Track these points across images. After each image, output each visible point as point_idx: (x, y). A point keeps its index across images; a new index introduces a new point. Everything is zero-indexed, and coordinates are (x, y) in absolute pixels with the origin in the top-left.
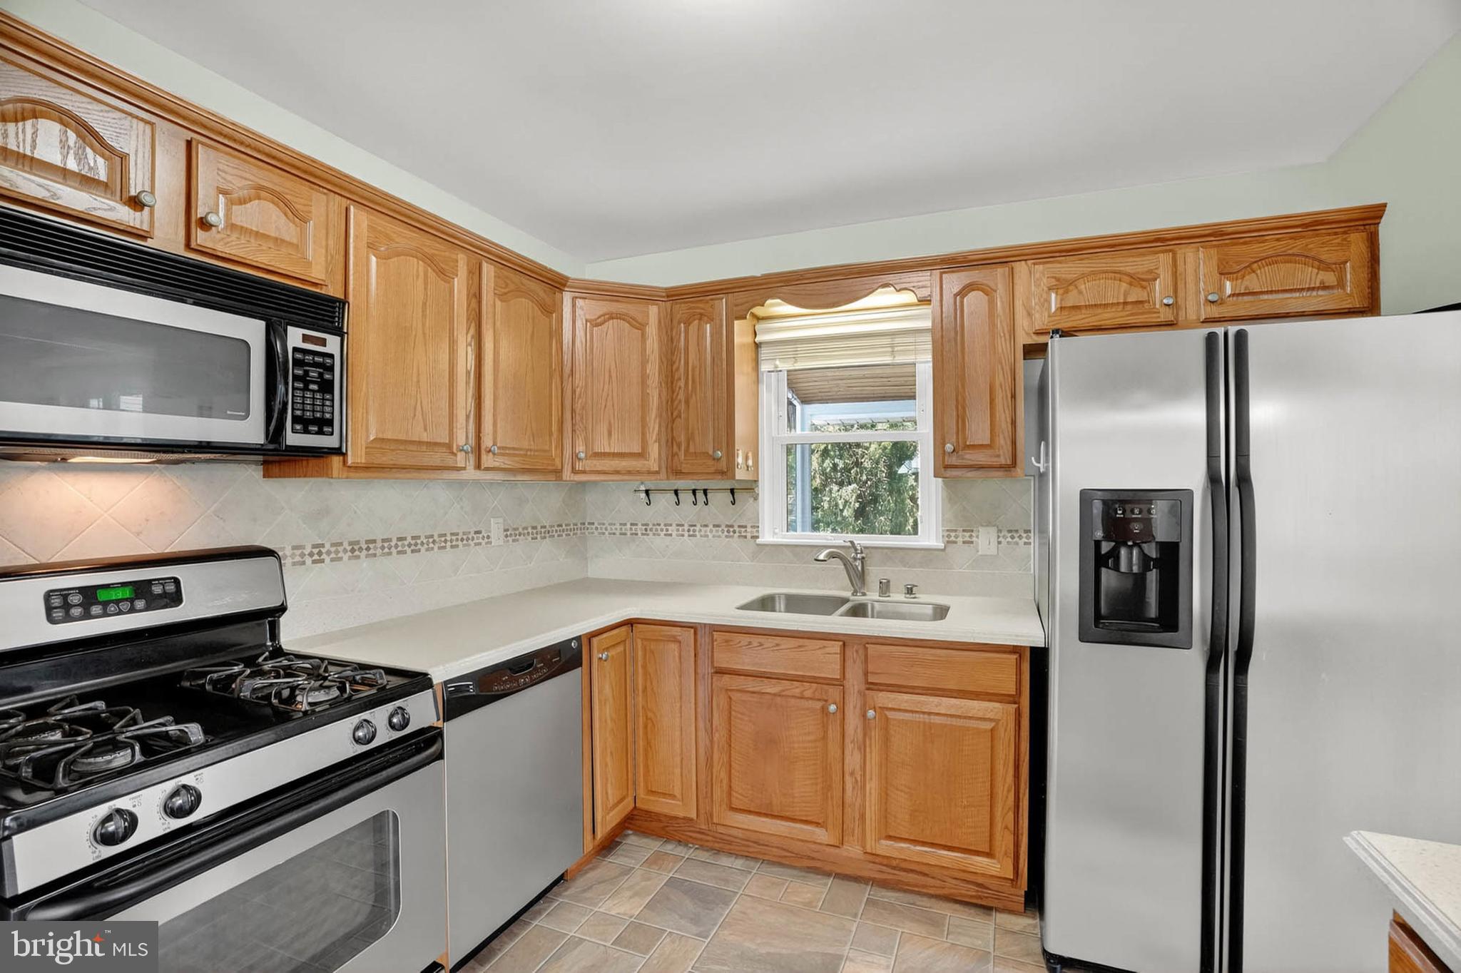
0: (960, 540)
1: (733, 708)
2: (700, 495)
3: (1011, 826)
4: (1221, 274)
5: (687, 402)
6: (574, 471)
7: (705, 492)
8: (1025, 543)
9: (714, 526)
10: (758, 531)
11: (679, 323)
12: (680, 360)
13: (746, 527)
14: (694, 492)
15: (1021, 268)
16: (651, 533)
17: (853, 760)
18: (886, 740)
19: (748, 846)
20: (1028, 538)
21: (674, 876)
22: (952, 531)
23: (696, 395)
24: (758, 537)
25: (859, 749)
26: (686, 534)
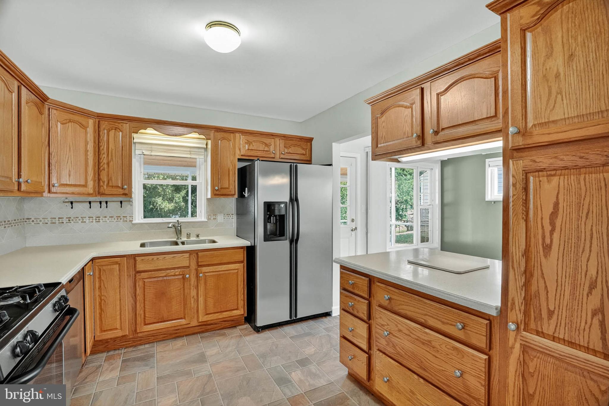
0: (212, 218)
1: (146, 285)
2: (104, 204)
3: (243, 299)
4: (285, 147)
5: (108, 164)
6: (49, 192)
7: (106, 202)
8: (232, 218)
9: (110, 217)
10: (132, 219)
11: (104, 129)
12: (104, 145)
13: (126, 217)
14: (101, 203)
15: (237, 135)
16: (72, 222)
17: (193, 293)
18: (205, 283)
19: (149, 339)
20: (233, 216)
21: (124, 359)
22: (210, 215)
23: (113, 161)
24: (132, 221)
25: (196, 288)
26: (94, 221)
